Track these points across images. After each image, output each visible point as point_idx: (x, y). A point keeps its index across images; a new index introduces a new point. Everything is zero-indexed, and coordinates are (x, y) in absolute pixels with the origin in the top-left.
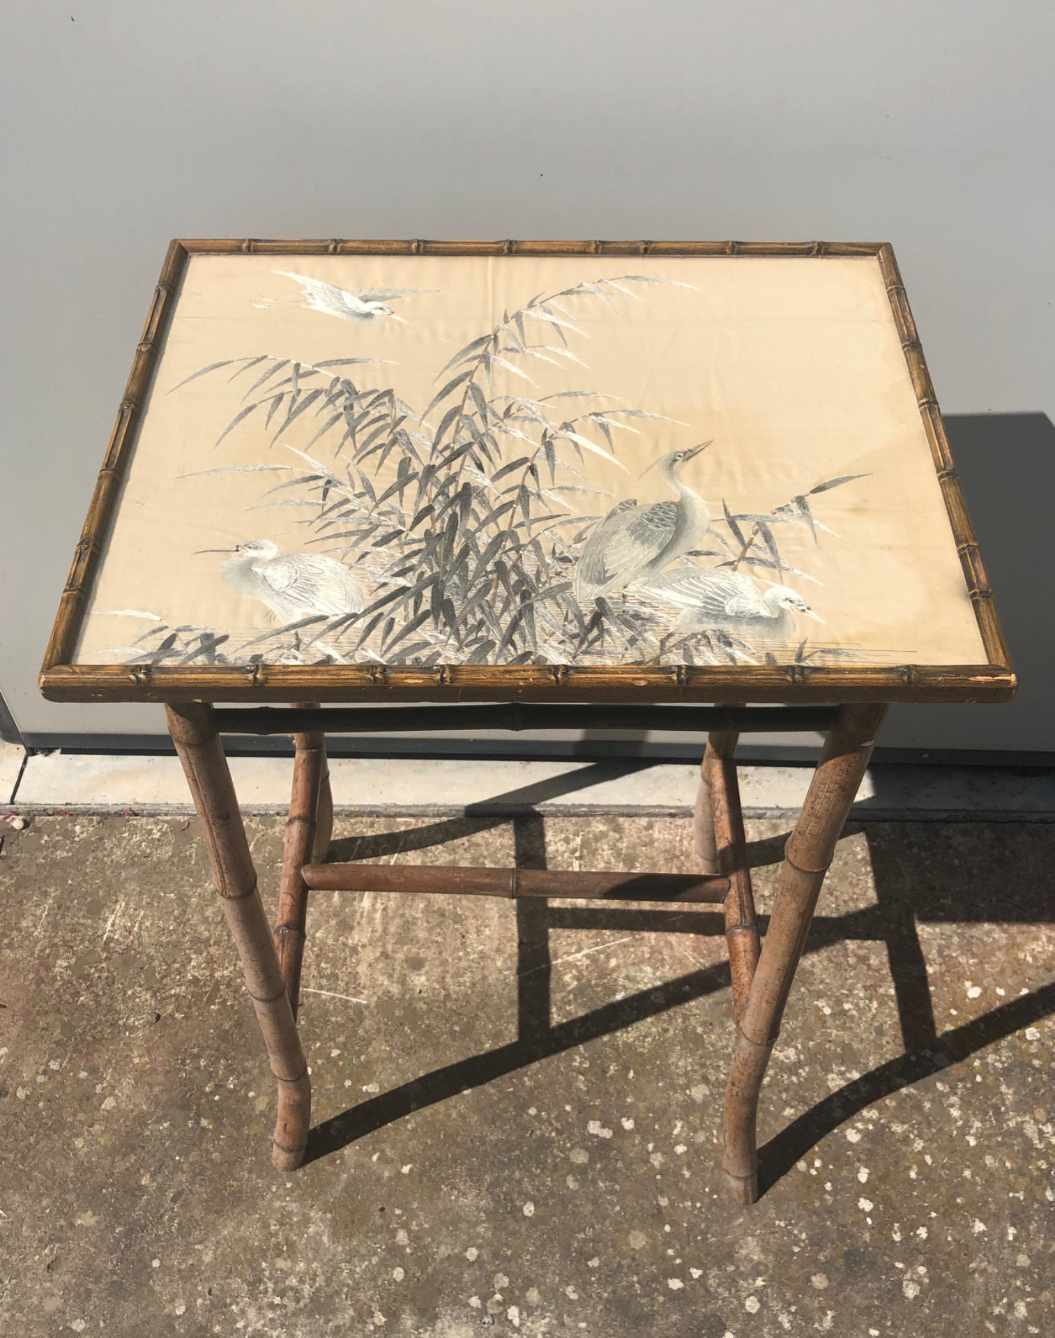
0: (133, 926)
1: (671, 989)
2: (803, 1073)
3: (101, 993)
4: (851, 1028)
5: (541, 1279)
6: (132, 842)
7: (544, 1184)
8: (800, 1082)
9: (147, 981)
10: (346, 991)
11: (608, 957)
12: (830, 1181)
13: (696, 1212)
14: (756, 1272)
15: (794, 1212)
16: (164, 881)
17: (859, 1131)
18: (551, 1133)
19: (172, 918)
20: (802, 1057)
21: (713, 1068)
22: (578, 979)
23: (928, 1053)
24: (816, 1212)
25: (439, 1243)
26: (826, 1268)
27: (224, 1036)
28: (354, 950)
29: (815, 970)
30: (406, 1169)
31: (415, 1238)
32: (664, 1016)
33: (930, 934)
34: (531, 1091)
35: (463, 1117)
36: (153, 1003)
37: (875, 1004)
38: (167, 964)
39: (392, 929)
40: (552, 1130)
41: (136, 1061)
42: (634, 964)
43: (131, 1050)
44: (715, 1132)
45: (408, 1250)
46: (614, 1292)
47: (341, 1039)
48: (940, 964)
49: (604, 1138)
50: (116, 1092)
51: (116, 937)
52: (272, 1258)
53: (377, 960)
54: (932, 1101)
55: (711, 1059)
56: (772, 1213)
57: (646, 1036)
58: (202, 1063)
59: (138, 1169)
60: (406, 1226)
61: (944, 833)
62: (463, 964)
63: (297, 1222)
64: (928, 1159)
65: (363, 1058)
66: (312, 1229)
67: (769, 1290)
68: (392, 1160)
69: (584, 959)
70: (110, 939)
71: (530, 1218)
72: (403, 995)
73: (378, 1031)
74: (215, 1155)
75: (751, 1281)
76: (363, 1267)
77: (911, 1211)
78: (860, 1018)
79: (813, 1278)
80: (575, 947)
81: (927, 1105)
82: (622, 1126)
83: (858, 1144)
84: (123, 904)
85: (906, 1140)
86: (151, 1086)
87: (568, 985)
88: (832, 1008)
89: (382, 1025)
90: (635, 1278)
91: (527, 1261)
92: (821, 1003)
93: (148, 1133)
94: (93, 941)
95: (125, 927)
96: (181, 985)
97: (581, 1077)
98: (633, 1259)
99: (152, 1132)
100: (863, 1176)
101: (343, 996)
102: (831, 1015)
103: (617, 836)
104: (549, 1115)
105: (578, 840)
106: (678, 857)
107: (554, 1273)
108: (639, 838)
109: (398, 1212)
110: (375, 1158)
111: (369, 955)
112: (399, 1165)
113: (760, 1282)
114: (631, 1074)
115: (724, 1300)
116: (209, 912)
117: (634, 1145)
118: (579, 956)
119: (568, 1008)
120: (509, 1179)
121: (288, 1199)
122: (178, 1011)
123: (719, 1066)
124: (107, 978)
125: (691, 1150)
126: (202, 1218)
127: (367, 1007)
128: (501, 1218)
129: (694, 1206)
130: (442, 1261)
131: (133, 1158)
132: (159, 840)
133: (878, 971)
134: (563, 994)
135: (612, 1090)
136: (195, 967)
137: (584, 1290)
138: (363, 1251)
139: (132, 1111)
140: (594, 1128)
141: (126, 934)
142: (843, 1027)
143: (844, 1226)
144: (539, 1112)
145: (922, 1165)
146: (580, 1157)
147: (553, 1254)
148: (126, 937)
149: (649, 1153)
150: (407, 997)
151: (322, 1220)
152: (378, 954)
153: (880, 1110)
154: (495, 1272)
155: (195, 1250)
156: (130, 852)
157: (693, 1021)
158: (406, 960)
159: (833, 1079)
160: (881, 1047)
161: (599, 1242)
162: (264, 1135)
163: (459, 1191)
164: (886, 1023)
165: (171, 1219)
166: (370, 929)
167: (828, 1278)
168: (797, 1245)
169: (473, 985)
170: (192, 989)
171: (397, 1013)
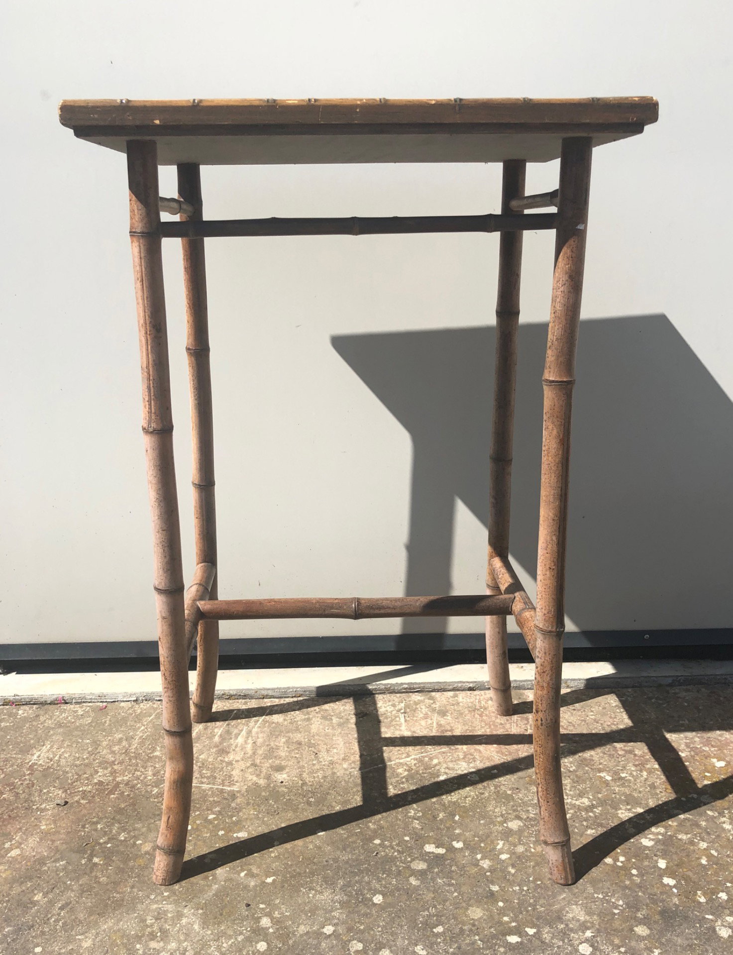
0: (54, 757)
1: (483, 772)
2: (598, 811)
3: (21, 792)
4: (629, 786)
5: (393, 943)
6: (61, 717)
7: (390, 883)
8: (596, 816)
9: (61, 783)
10: (223, 785)
11: (431, 759)
12: (635, 869)
13: (524, 893)
14: (584, 927)
15: (609, 888)
16: (83, 734)
17: (651, 839)
18: (393, 853)
19: (86, 752)
20: (594, 802)
21: (524, 811)
22: (410, 770)
23: (695, 796)
24: (626, 887)
25: (299, 925)
26: (645, 921)
27: (120, 811)
28: (230, 763)
29: (594, 759)
30: (269, 880)
31: (276, 922)
32: (480, 786)
33: (677, 738)
34: (375, 831)
35: (319, 848)
36: (63, 795)
37: (645, 774)
38: (78, 775)
39: (260, 752)
40: (395, 851)
41: (43, 828)
42: (452, 761)
43: (40, 822)
44: (532, 845)
45: (271, 930)
46: (459, 948)
47: (217, 809)
48: (690, 751)
49: (439, 854)
50: (23, 846)
51: (40, 763)
52: (146, 941)
53: (248, 768)
54: (707, 821)
55: (520, 806)
56: (590, 890)
57: (466, 797)
58: (99, 826)
59: (33, 891)
60: (269, 915)
61: (673, 691)
62: (317, 767)
63: (171, 917)
64: (713, 852)
65: (234, 819)
66: (184, 921)
67: (599, 939)
68: (258, 875)
69: (412, 761)
70: (35, 764)
71: (379, 904)
72: (269, 785)
73: (248, 804)
74: (103, 879)
75: (581, 934)
76: (230, 943)
77: (709, 883)
78: (635, 781)
79: (635, 929)
80: (404, 756)
81: (703, 824)
82: (454, 847)
83: (652, 847)
84: (49, 746)
85: (692, 843)
86: (53, 841)
87: (401, 774)
88: (612, 777)
89: (250, 801)
90: (477, 937)
91: (379, 932)
92: (602, 774)
93: (46, 868)
94: (21, 766)
95: (48, 757)
96: (88, 785)
97: (415, 821)
98: (474, 925)
99: (49, 868)
100: (662, 864)
101: (221, 787)
102: (612, 780)
103: (432, 702)
104: (391, 843)
105: (402, 705)
106: (478, 710)
107: (403, 938)
108: (448, 702)
109: (262, 906)
110: (242, 874)
111: (242, 765)
112: (264, 878)
113: (589, 934)
114: (457, 818)
115: (559, 947)
116: (116, 748)
117: (465, 856)
118: (408, 759)
119: (402, 786)
120: (359, 882)
121: (164, 902)
122: (83, 799)
123: (528, 810)
124: (27, 784)
125: (513, 856)
126: (85, 919)
127: (239, 792)
128: (354, 906)
129: (521, 890)
130: (301, 936)
131: (29, 884)
132: (82, 715)
133: (643, 757)
134: (398, 779)
135: (442, 827)
136: (102, 775)
137: (431, 948)
138: (230, 932)
139: (34, 856)
140: (430, 848)
141: (48, 761)
142: (623, 785)
143: (655, 895)
144: (383, 841)
145: (710, 857)
146: (421, 866)
147: (402, 926)
148: (48, 762)
149: (478, 860)
150: (272, 785)
151: (194, 914)
152: (248, 765)
153: (666, 827)
154: (350, 941)
155: (75, 940)
156: (58, 722)
157: (502, 787)
158: (271, 767)
159: (622, 813)
160: (657, 794)
161: (441, 916)
162: (147, 865)
163: (316, 891)
164: (657, 782)
165: (57, 921)
166: (243, 753)
167: (648, 928)
168: (616, 908)
169: (325, 777)
170: (97, 787)
171: (263, 794)
